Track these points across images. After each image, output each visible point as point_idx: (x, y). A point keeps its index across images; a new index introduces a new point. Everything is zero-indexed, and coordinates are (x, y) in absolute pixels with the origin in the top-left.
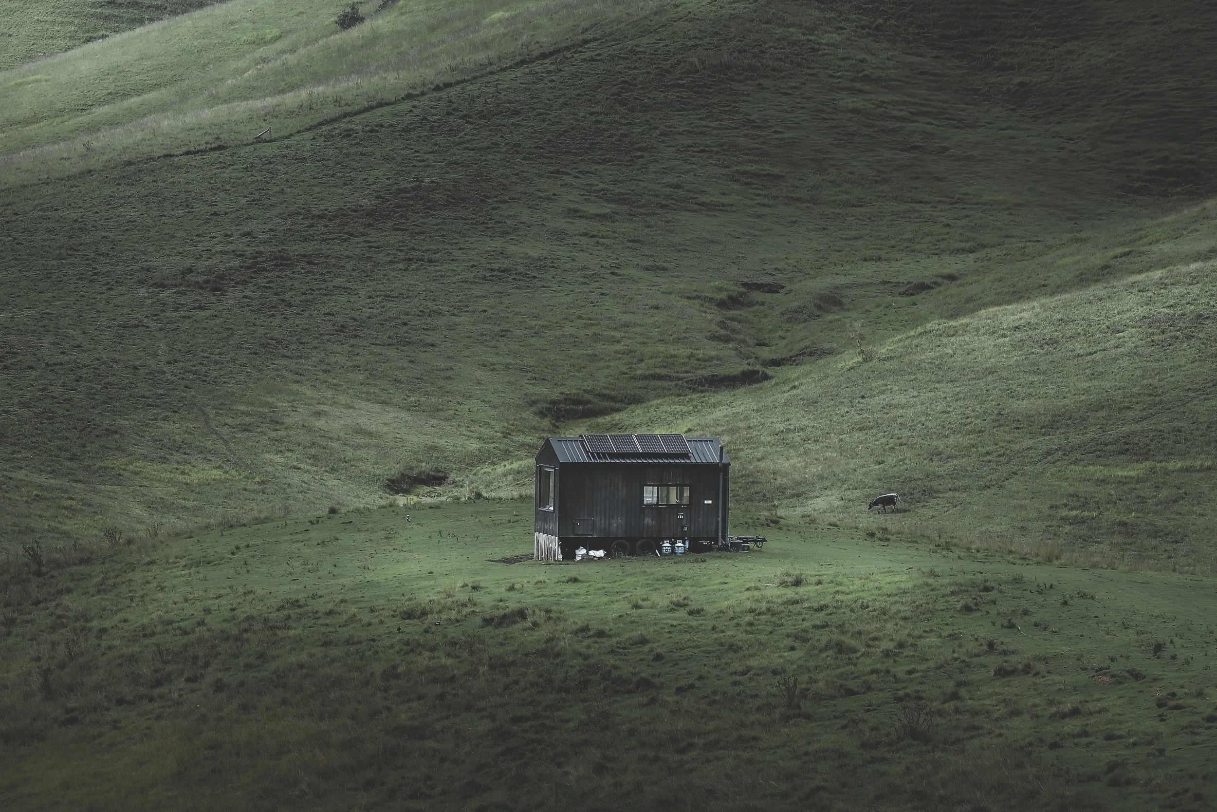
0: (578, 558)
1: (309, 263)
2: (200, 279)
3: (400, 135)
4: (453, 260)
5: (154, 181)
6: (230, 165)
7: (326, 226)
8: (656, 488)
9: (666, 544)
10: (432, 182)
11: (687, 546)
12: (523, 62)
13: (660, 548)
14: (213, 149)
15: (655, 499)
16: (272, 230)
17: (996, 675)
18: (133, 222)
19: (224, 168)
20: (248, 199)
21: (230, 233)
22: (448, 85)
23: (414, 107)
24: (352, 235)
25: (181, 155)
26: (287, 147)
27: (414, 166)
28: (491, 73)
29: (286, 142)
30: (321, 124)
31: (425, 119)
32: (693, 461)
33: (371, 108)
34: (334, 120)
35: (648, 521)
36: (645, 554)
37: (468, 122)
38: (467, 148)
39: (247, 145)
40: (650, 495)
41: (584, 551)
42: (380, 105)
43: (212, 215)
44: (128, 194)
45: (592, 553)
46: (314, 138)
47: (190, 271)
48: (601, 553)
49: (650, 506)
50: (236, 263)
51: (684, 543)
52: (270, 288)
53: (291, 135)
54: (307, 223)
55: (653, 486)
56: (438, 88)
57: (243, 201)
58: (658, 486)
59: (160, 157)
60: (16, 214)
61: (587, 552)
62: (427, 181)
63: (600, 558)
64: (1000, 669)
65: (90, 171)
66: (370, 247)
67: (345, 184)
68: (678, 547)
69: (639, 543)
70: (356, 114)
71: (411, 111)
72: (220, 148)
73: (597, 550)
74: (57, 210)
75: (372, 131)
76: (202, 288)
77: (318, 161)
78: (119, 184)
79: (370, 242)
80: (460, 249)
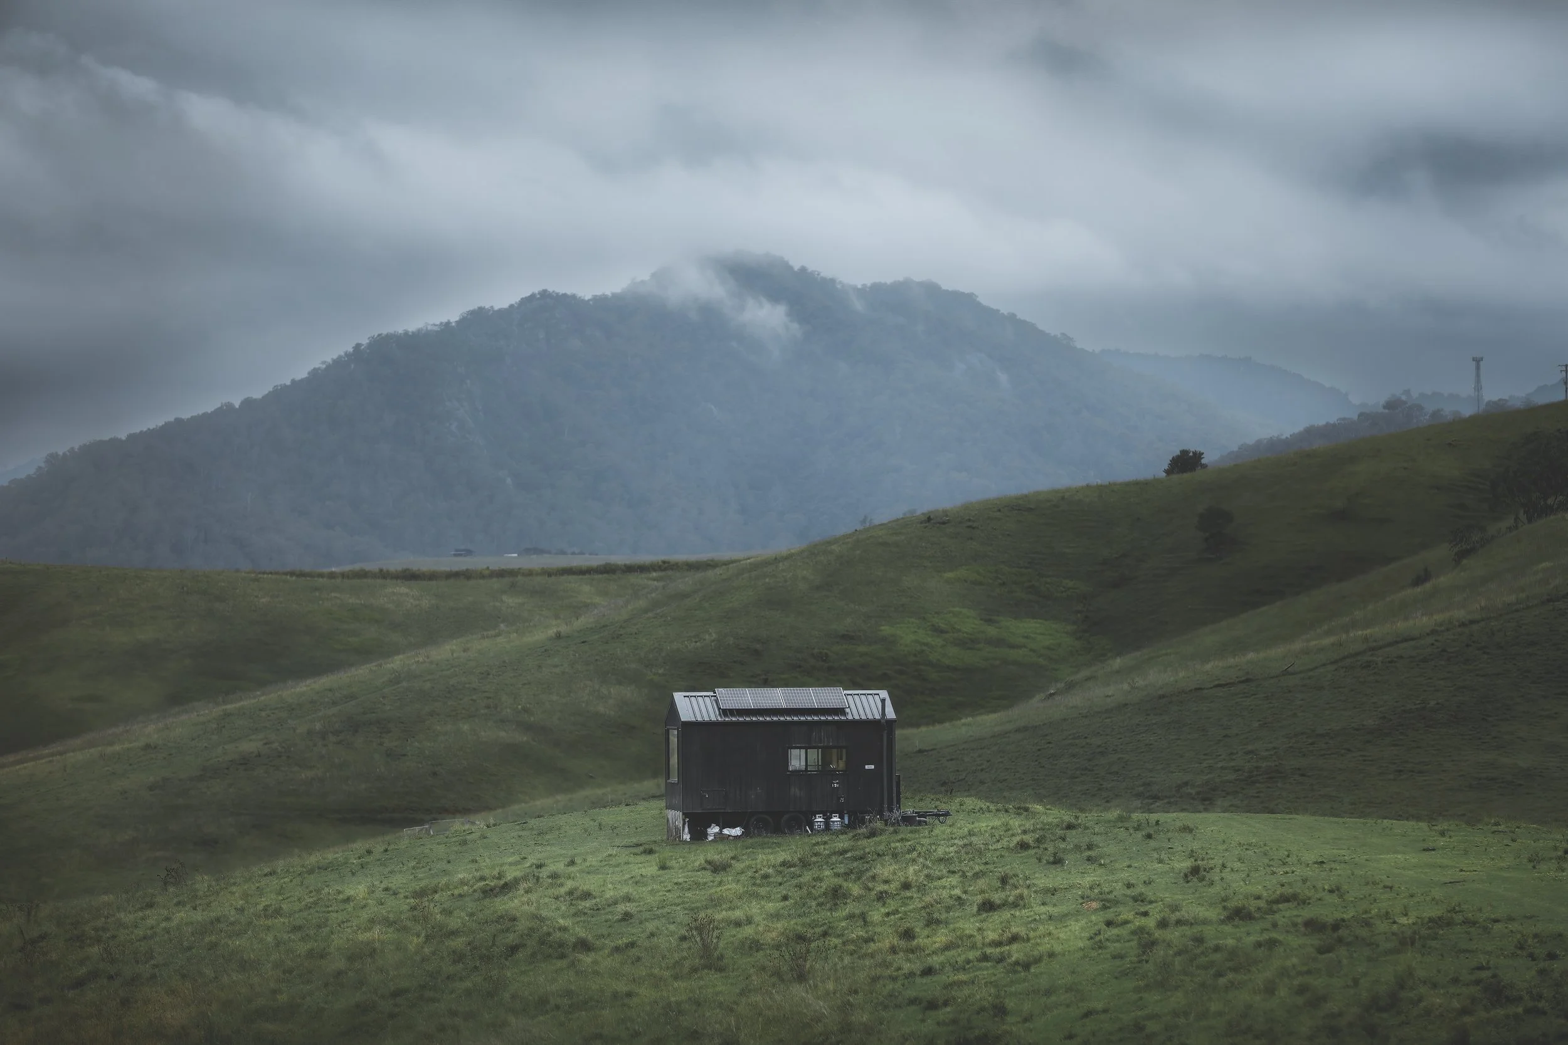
0: (710, 838)
1: (1303, 775)
2: (1193, 792)
3: (1417, 665)
4: (1443, 771)
5: (1180, 710)
6: (1253, 695)
7: (1327, 743)
8: (803, 751)
9: (819, 819)
10: (1438, 704)
11: (846, 822)
12: (1549, 601)
13: (811, 824)
14: (1243, 682)
15: (803, 763)
16: (1275, 748)
17: (979, 910)
18: (1151, 745)
19: (1247, 697)
20: (1261, 722)
21: (1235, 751)
22: (1472, 622)
23: (1436, 641)
24: (1349, 750)
25: (1211, 688)
26: (1310, 678)
27: (1425, 691)
28: (1517, 611)
29: (1311, 674)
30: (1344, 658)
31: (1444, 650)
32: (850, 717)
33: (1397, 642)
34: (1357, 654)
35: (795, 791)
36: (792, 833)
37: (1484, 653)
38: (1477, 675)
39: (1272, 678)
40: (797, 760)
41: (716, 829)
42: (1406, 640)
43: (1224, 736)
44: (1154, 722)
45: (726, 831)
46: (1336, 670)
47: (1186, 784)
48: (737, 831)
49: (796, 772)
50: (1232, 777)
51: (842, 817)
52: (1258, 797)
53: (1316, 668)
54: (1310, 741)
55: (800, 748)
56: (1463, 625)
57: (1256, 724)
58: (806, 748)
59: (1191, 691)
60: (1049, 743)
61: (721, 830)
62: (1432, 703)
63: (736, 837)
64: (984, 904)
65: (1126, 705)
66: (1365, 761)
67: (1355, 707)
68: (834, 822)
69: (786, 817)
70: (1381, 648)
71: (1433, 644)
72: (1247, 681)
73: (734, 827)
74: (1086, 738)
75: (1390, 662)
76: (1193, 799)
77: (1335, 688)
78: (1148, 715)
79: (1365, 756)
80: (1453, 761)
